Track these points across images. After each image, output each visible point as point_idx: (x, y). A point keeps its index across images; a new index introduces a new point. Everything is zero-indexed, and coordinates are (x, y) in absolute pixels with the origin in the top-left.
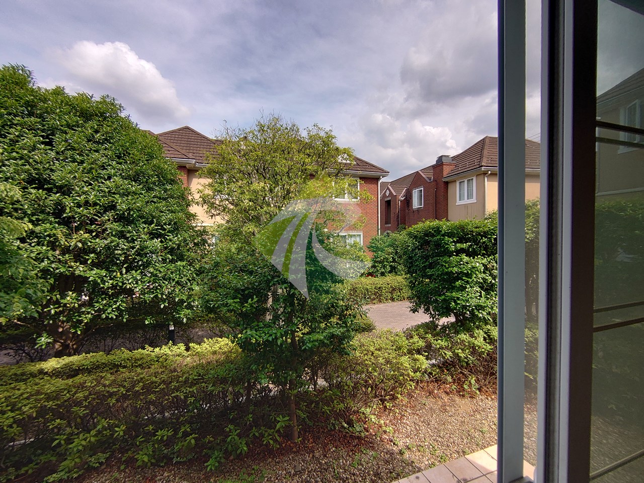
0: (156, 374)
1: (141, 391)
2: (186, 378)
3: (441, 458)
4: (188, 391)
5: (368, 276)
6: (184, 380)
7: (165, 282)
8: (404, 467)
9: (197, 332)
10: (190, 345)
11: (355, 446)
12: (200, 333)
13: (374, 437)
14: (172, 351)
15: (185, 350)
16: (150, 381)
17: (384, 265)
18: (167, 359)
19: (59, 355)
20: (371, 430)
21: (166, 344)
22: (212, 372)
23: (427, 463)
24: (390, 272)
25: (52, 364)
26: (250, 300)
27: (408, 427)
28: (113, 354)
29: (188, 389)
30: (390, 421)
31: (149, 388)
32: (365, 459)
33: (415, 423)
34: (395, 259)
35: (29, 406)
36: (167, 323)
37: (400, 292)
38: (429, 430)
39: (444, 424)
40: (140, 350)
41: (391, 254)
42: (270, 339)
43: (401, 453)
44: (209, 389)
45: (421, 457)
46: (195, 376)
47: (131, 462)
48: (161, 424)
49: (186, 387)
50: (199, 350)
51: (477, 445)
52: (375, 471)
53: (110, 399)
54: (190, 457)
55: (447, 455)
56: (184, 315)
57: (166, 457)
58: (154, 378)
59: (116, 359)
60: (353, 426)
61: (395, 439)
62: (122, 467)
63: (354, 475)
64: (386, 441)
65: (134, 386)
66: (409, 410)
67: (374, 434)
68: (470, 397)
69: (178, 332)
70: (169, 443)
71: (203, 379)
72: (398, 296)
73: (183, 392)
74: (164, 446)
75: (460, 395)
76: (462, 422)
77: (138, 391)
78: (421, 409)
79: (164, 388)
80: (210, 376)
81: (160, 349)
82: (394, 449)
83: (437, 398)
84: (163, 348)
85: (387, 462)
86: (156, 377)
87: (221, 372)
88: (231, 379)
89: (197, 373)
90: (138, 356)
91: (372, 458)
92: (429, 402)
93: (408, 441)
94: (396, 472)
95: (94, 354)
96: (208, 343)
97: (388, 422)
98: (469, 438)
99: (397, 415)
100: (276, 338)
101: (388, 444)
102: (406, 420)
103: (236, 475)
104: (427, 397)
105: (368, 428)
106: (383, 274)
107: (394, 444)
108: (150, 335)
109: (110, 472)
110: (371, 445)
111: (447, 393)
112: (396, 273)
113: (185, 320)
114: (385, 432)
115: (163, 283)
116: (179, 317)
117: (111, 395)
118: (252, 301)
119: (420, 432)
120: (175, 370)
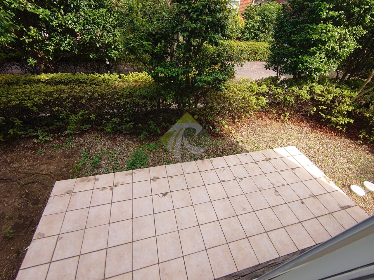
0: (104, 89)
1: (98, 98)
2: (122, 93)
3: (257, 147)
4: (125, 101)
5: (236, 40)
6: (121, 95)
7: (95, 26)
8: (238, 149)
9: (124, 68)
10: (121, 75)
11: (215, 137)
12: (125, 69)
13: (225, 134)
14: (111, 77)
15: (119, 77)
16: (101, 93)
17: (250, 32)
18: (109, 82)
19: (46, 72)
20: (224, 131)
21: (107, 73)
22: (137, 92)
23: (249, 148)
24: (253, 38)
25: (43, 77)
26: (159, 43)
27: (243, 132)
28: (77, 75)
29: (125, 100)
30: (235, 128)
31: (102, 96)
32: (218, 143)
33: (247, 131)
34: (260, 27)
35: (37, 98)
36: (104, 59)
37: (255, 55)
38: (254, 135)
39: (263, 133)
40: (92, 74)
41: (258, 23)
42: (174, 75)
43: (237, 142)
44: (137, 101)
45: (247, 145)
46: (128, 93)
47: (102, 130)
48: (114, 115)
49: (123, 98)
50: (127, 78)
51: (278, 144)
52: (223, 148)
53: (81, 100)
54: (131, 132)
55: (260, 146)
56: (114, 54)
57: (119, 130)
58: (104, 91)
59: (80, 78)
60: (215, 128)
61: (236, 136)
62: (99, 132)
63: (212, 148)
64: (231, 137)
65: (93, 94)
66: (246, 125)
67: (225, 133)
68: (282, 122)
69: (112, 66)
70: (120, 124)
71: (133, 95)
72: (253, 58)
73: (122, 101)
74: (117, 125)
75: (276, 120)
76: (273, 133)
77: (96, 97)
78: (253, 124)
79: (110, 98)
80: (136, 94)
81: (103, 75)
82: (234, 140)
83: (263, 121)
84: (105, 75)
85: (230, 145)
86: (105, 91)
87: (143, 93)
88: (149, 97)
89: (129, 91)
90: (92, 78)
91: (222, 143)
92: (258, 122)
93: (242, 138)
94: (233, 150)
95: (65, 74)
96: (131, 75)
97: (233, 128)
98: (275, 140)
99: (239, 126)
100: (178, 75)
101: (231, 138)
102: (243, 129)
103: (155, 142)
104: (257, 119)
105: (222, 130)
106: (247, 39)
107: (235, 138)
108: (96, 66)
109: (93, 133)
110: (223, 138)
111: (269, 119)
112: (257, 39)
113: (115, 58)
114: (231, 133)
115: (94, 26)
116: (111, 56)
117: (82, 98)
118: (161, 44)
119: (249, 135)
120: (115, 88)
